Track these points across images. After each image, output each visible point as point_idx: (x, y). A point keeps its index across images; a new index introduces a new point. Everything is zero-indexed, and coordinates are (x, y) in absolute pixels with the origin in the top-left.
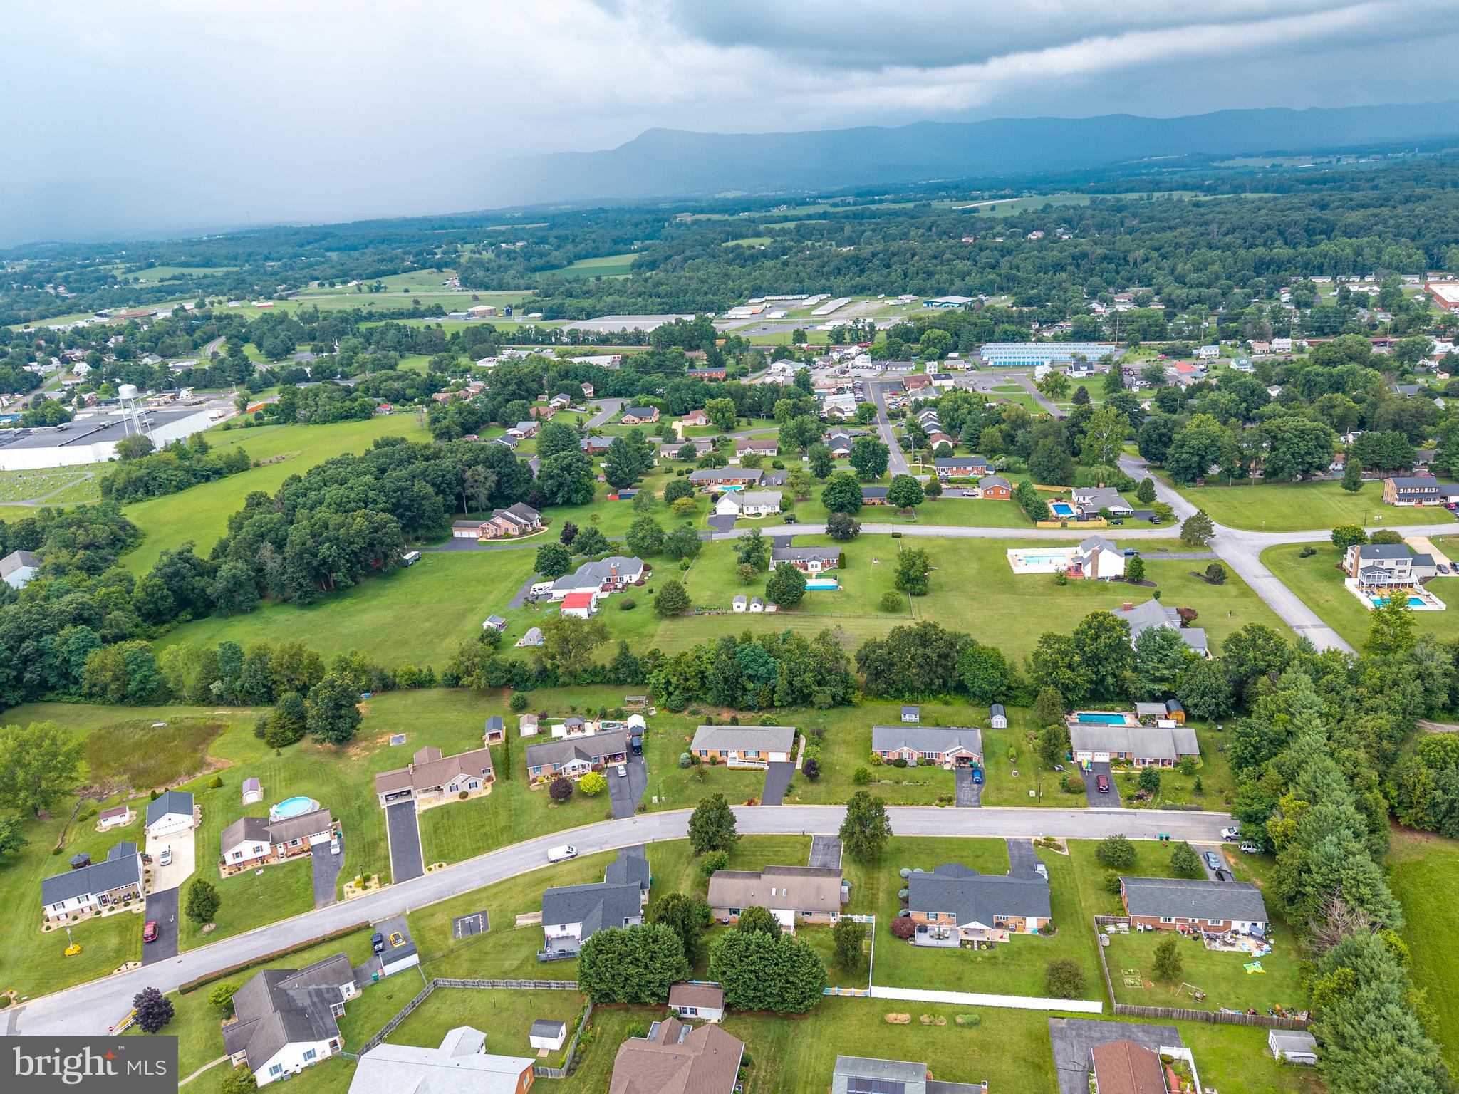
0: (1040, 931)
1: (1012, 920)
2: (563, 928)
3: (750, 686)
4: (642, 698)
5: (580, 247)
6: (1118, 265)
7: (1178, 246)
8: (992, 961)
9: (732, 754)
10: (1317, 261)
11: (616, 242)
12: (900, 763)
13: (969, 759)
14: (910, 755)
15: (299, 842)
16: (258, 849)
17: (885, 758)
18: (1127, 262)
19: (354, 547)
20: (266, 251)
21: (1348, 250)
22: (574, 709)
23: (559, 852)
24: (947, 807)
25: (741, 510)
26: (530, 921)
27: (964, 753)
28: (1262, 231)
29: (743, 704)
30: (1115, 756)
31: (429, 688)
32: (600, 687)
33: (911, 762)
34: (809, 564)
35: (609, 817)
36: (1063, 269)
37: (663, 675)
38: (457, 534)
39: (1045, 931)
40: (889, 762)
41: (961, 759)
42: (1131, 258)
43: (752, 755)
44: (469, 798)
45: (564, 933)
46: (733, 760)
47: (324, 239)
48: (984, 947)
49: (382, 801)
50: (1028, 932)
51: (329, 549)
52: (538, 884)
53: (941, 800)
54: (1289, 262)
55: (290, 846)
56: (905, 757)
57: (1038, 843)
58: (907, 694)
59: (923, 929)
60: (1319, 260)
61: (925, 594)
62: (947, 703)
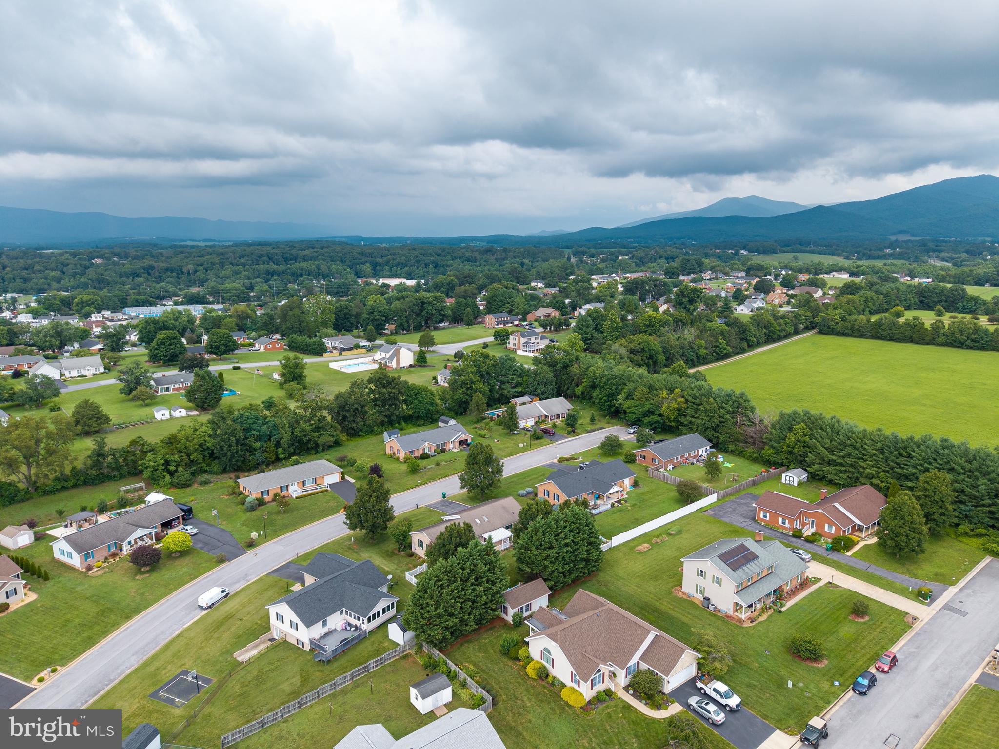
2: (325, 624)
3: (258, 445)
4: (142, 484)
6: (178, 274)
7: (213, 264)
9: (291, 488)
10: (299, 272)
12: (426, 456)
14: (429, 449)
18: (183, 273)
21: (313, 266)
22: (60, 514)
23: (212, 595)
25: (63, 375)
26: (254, 652)
28: (260, 258)
29: (252, 463)
30: (537, 420)
33: (432, 453)
35: (221, 561)
36: (138, 276)
37: (159, 457)
40: (418, 458)
42: (185, 270)
43: (309, 484)
44: (12, 608)
45: (326, 630)
46: (296, 492)
52: (218, 627)
54: (283, 272)
56: (426, 451)
60: (300, 271)
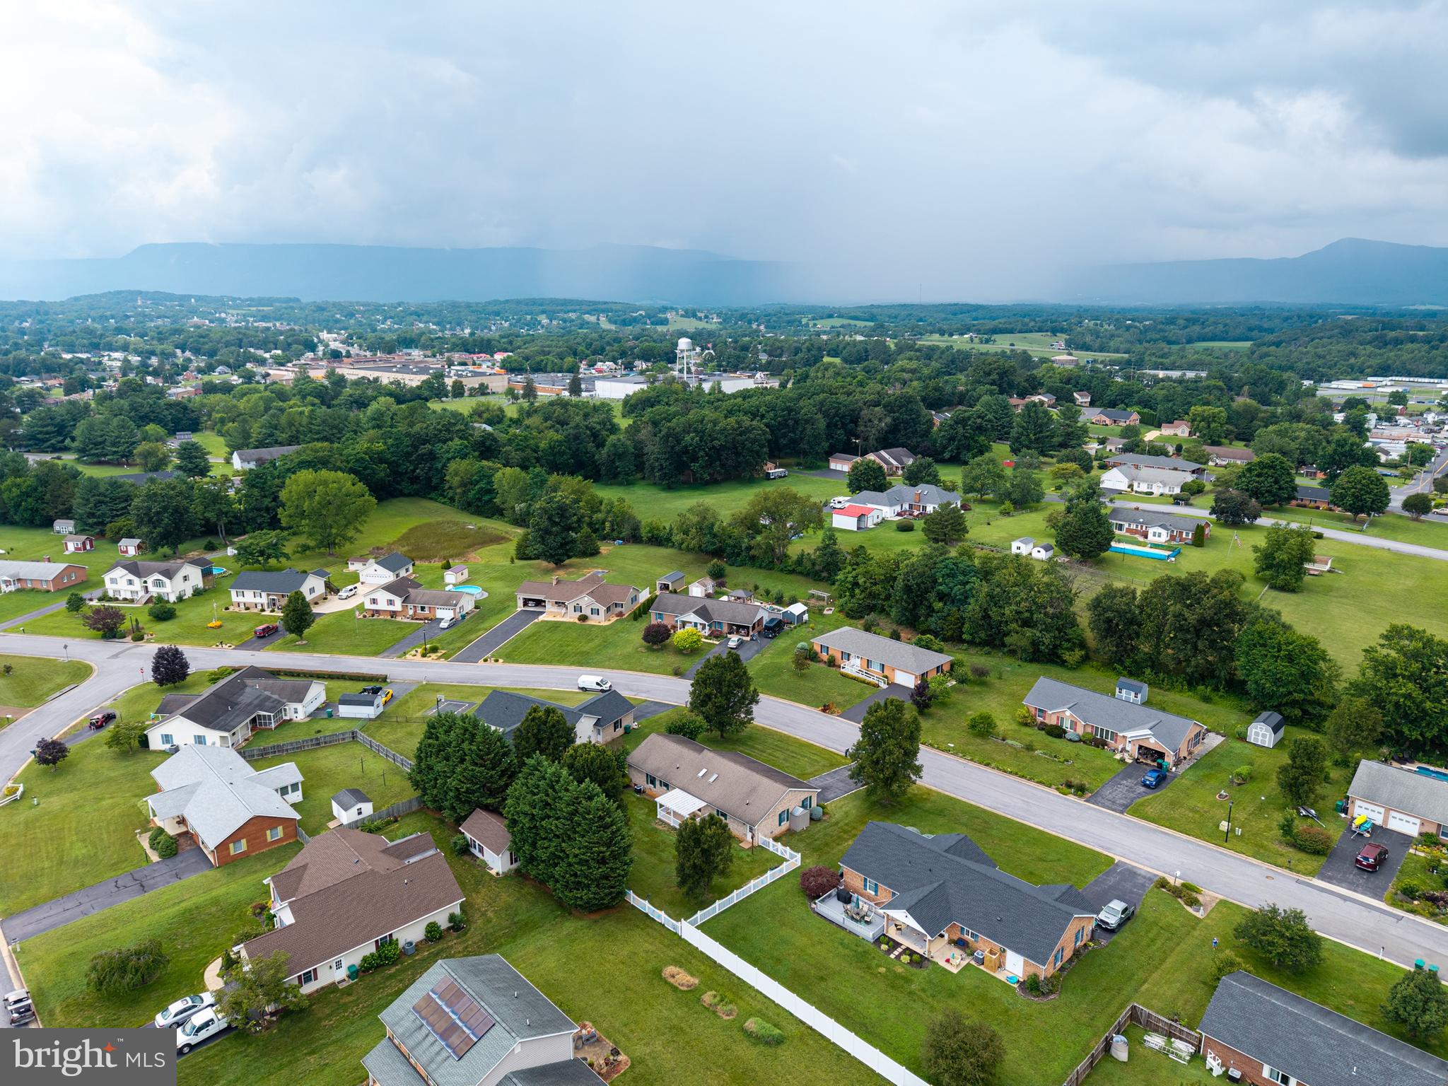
0: (1022, 984)
1: (984, 946)
3: (938, 605)
4: (825, 595)
5: (1207, 330)
8: (896, 982)
9: (854, 661)
11: (1251, 329)
12: (1057, 732)
13: (1161, 755)
14: (1074, 725)
15: (427, 611)
16: (391, 602)
17: (1040, 719)
19: (716, 443)
20: (922, 315)
22: (756, 588)
23: (588, 680)
24: (1071, 797)
25: (1131, 486)
27: (1153, 743)
31: (666, 547)
32: (799, 577)
33: (1071, 734)
34: (1151, 531)
35: (678, 674)
38: (833, 466)
39: (1032, 986)
40: (1043, 727)
41: (1145, 751)
43: (876, 669)
44: (589, 622)
46: (852, 667)
47: (975, 311)
48: (905, 959)
49: (520, 603)
50: (1001, 976)
51: (692, 439)
53: (1069, 785)
55: (419, 611)
56: (1067, 725)
57: (1163, 884)
58: (1148, 671)
59: (845, 898)
61: (1293, 591)
62: (1206, 699)
